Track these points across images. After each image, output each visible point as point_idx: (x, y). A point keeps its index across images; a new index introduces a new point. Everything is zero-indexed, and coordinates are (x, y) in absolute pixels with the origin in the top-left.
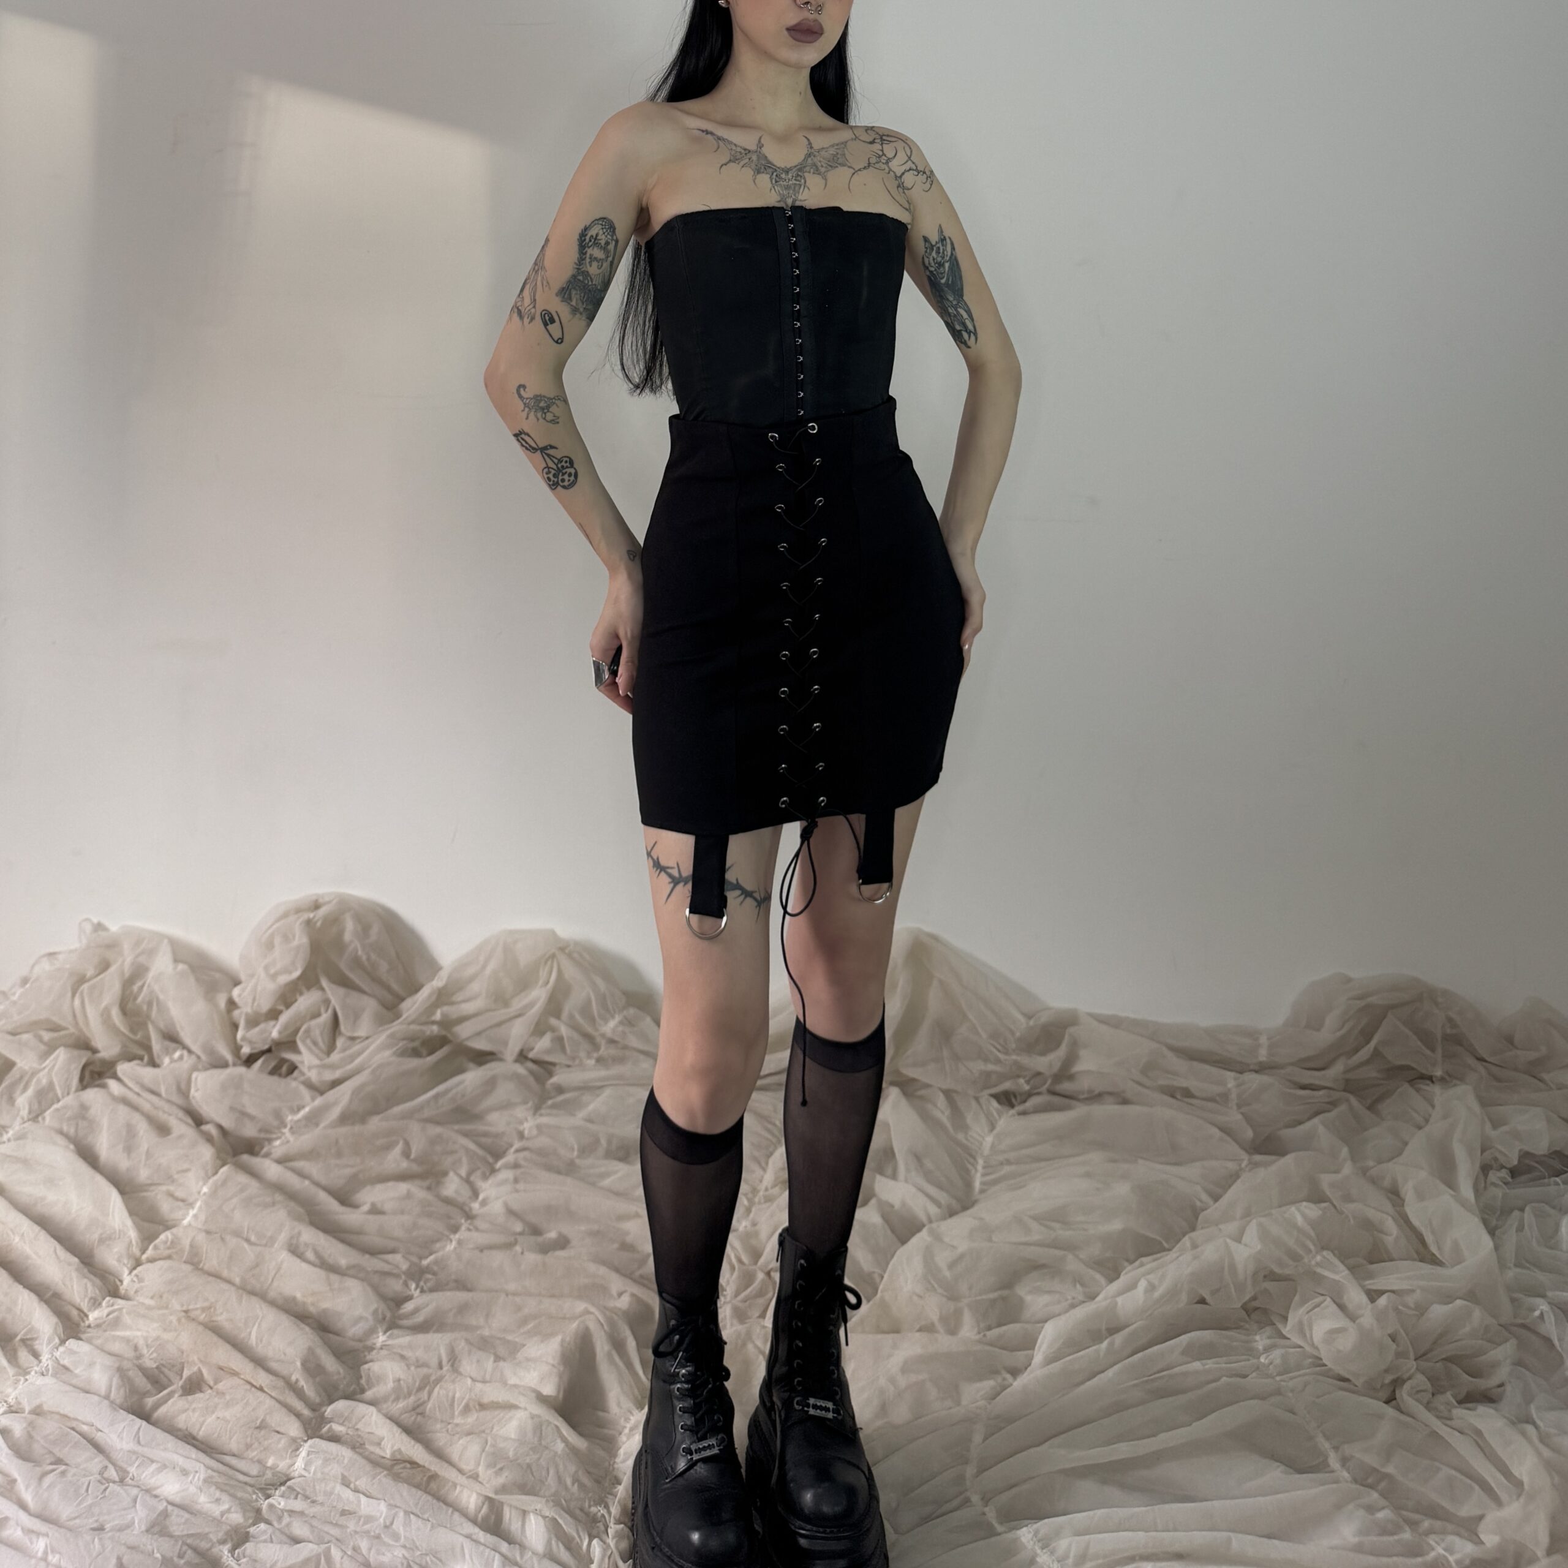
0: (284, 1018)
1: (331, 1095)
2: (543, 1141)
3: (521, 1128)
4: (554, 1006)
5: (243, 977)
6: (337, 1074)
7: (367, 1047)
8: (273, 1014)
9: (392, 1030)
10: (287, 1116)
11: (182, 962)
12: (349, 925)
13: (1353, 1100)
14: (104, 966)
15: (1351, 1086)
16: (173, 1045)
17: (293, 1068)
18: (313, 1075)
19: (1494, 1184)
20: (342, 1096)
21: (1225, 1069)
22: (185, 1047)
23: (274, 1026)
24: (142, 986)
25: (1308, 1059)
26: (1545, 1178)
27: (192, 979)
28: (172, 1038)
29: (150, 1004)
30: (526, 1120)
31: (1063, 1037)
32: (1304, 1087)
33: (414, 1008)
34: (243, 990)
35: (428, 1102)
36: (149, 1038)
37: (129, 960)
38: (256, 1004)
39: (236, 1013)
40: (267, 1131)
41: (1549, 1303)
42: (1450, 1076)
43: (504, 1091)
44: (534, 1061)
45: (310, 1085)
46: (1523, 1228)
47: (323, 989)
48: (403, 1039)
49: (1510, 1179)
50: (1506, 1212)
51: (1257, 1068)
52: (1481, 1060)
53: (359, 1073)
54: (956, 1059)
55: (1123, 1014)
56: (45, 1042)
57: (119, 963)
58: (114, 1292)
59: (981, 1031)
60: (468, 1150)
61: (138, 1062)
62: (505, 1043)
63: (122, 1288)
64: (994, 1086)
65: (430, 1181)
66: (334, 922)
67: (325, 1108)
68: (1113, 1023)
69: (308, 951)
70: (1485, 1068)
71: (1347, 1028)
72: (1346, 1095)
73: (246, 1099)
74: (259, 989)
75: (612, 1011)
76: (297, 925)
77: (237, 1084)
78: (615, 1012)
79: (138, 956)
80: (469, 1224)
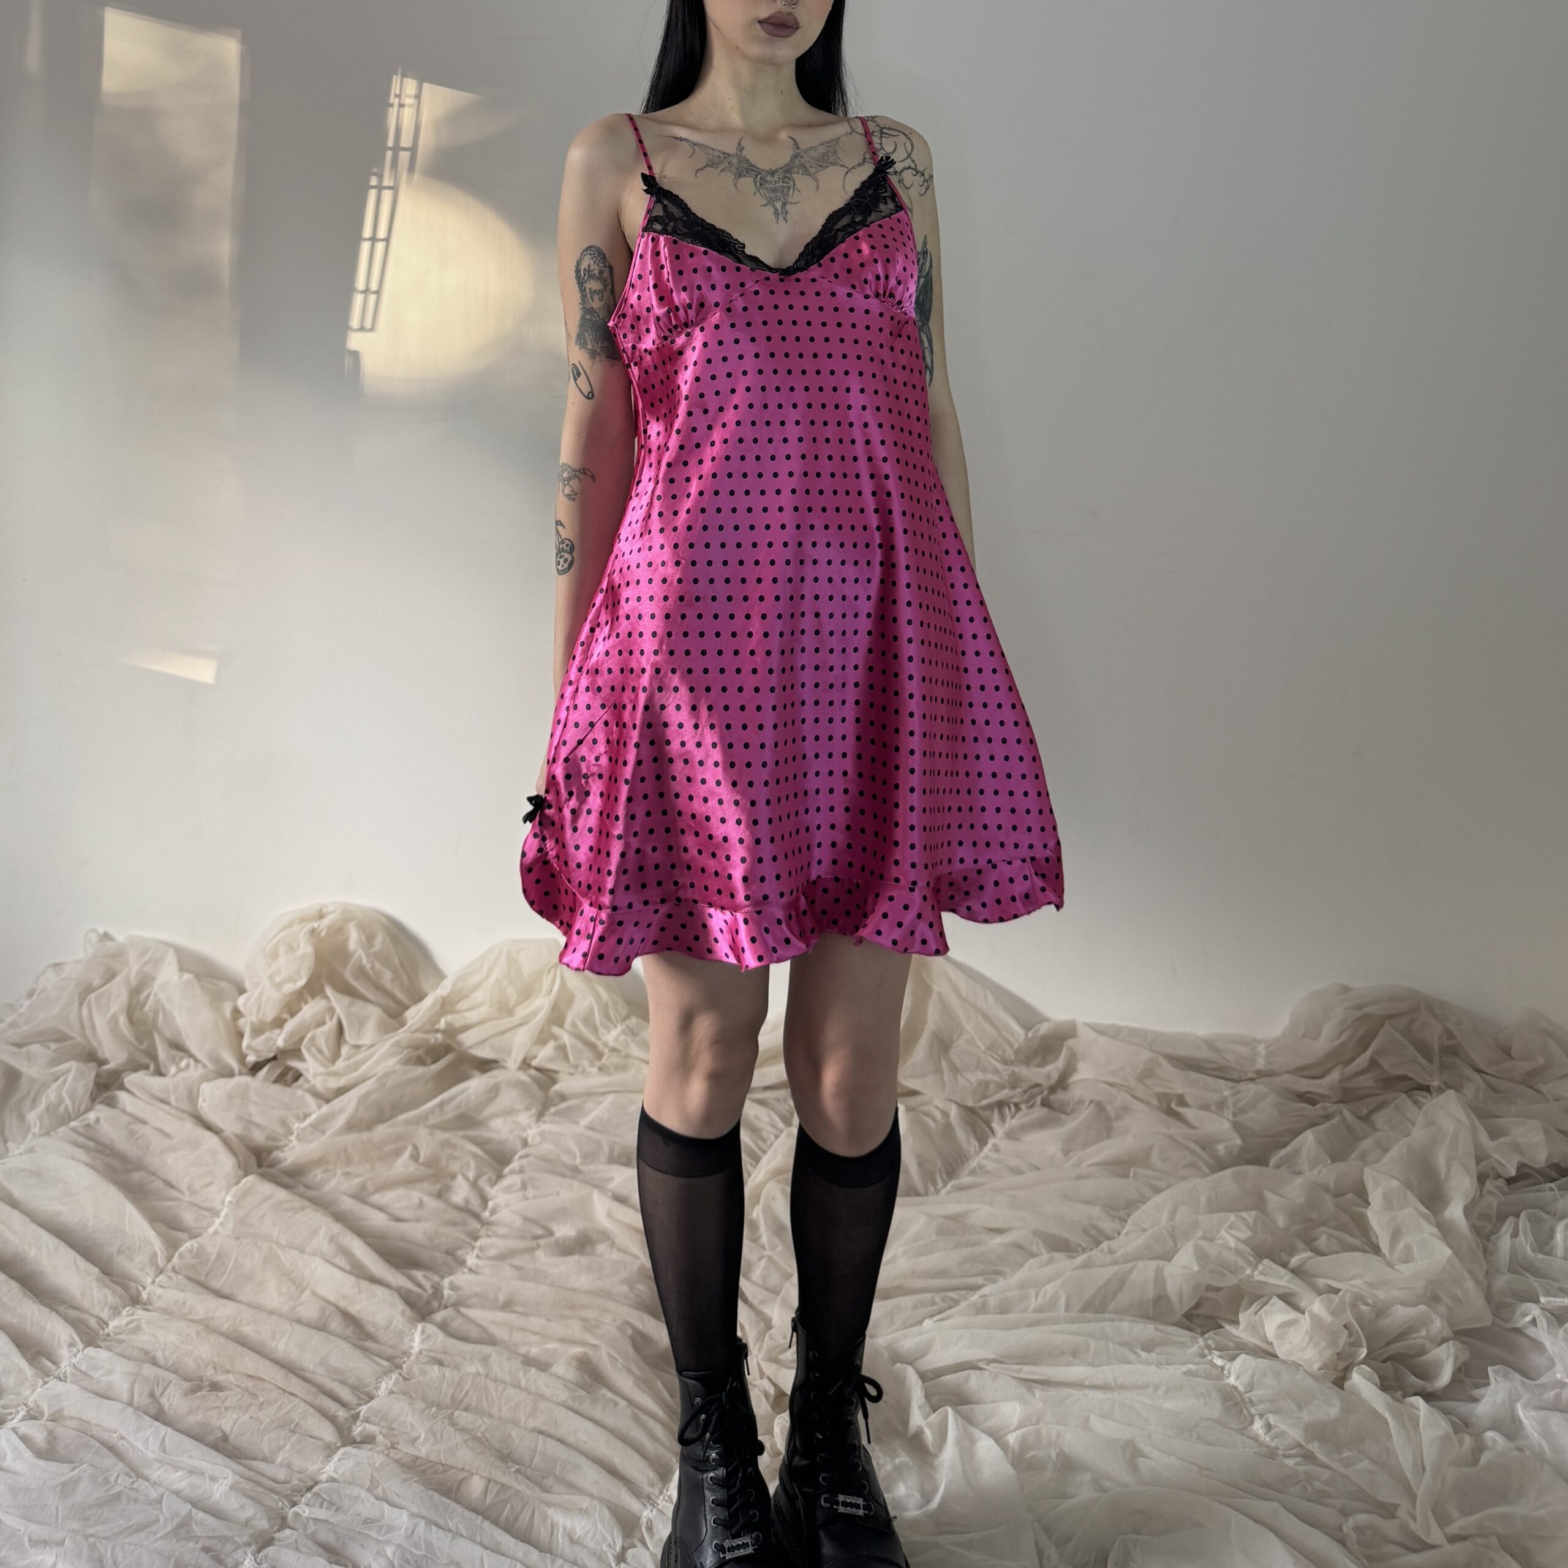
0: (291, 1025)
1: (337, 1104)
2: (547, 1147)
3: (524, 1135)
4: (557, 1017)
5: (248, 985)
6: (342, 1082)
7: (371, 1056)
8: (279, 1023)
9: (396, 1038)
10: (293, 1124)
11: (189, 971)
12: (353, 934)
13: (1347, 1111)
14: (110, 975)
15: (1348, 1095)
16: (180, 1054)
17: (298, 1076)
18: (318, 1083)
19: (1490, 1193)
20: (349, 1104)
21: (1219, 1078)
22: (191, 1056)
23: (279, 1035)
24: (149, 995)
25: (1306, 1067)
26: (1540, 1184)
27: (197, 989)
28: (178, 1047)
29: (156, 1012)
30: (530, 1127)
31: (1062, 1046)
32: (1300, 1097)
33: (416, 1018)
34: (248, 1000)
35: (432, 1111)
36: (155, 1049)
37: (132, 969)
38: (261, 1013)
39: (241, 1022)
40: (275, 1139)
41: (1542, 1309)
42: (1446, 1084)
43: (508, 1098)
44: (537, 1069)
45: (316, 1094)
46: (1518, 1233)
47: (327, 998)
48: (408, 1047)
49: (1506, 1188)
50: (1502, 1218)
51: (1254, 1076)
52: (1479, 1071)
53: (364, 1081)
54: (955, 1070)
55: (1121, 1023)
56: (54, 1051)
57: (125, 972)
58: (135, 1301)
59: (979, 1043)
60: (475, 1156)
61: (145, 1072)
62: (509, 1052)
63: (144, 1295)
64: (992, 1095)
65: (438, 1186)
66: (339, 930)
67: (332, 1116)
68: (1112, 1032)
69: (313, 959)
70: (1482, 1078)
71: (1344, 1037)
72: (1340, 1106)
73: (252, 1108)
74: (264, 998)
75: (614, 1021)
76: (302, 933)
77: (243, 1093)
78: (617, 1022)
79: (145, 964)
80: (488, 1230)
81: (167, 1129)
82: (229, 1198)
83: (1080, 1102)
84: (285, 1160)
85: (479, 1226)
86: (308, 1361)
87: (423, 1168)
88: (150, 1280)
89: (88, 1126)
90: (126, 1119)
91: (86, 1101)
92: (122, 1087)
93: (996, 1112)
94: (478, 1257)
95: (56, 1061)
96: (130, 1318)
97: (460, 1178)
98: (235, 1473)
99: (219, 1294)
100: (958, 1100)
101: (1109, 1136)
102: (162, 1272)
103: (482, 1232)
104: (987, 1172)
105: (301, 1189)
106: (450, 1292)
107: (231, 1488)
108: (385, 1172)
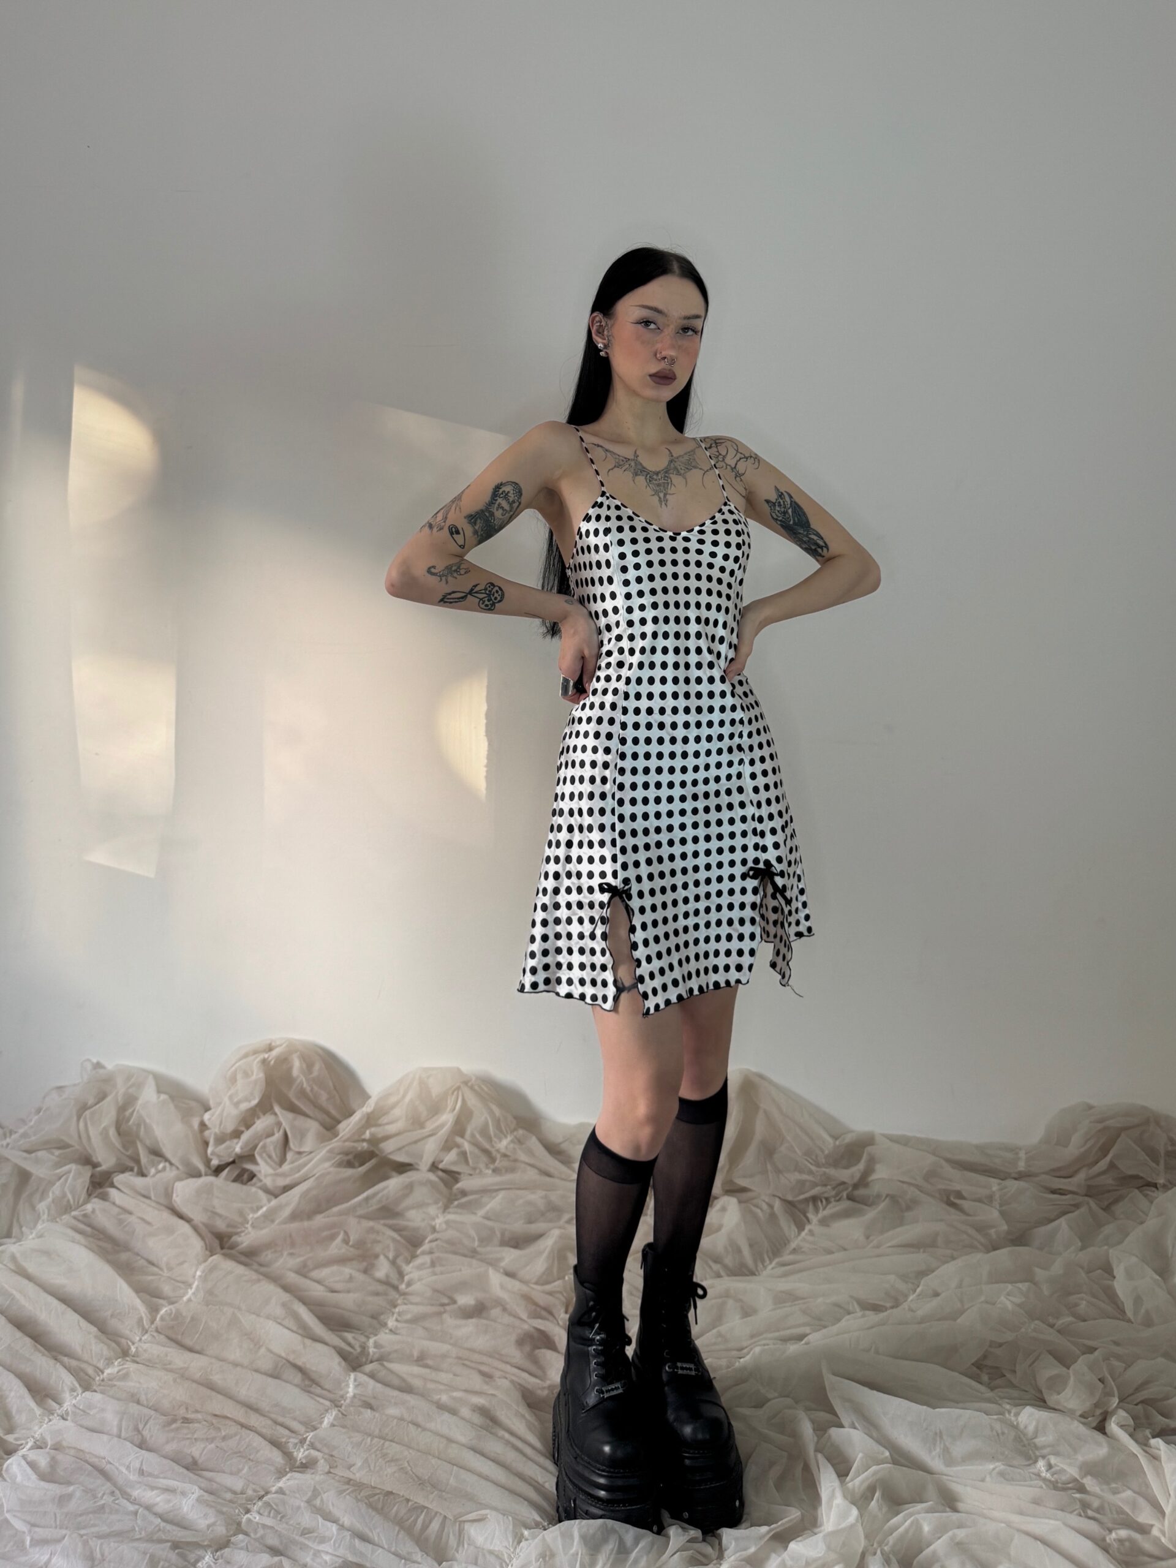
0: (245, 1137)
1: (283, 1198)
2: (451, 1234)
3: (433, 1223)
4: (459, 1129)
5: (212, 1103)
6: (287, 1181)
7: (311, 1160)
8: (237, 1134)
9: (331, 1146)
10: (248, 1215)
11: (165, 1093)
12: (297, 1064)
13: (1092, 1203)
14: (102, 1097)
15: (1091, 1191)
16: (160, 1159)
17: (252, 1176)
18: (268, 1182)
20: (293, 1197)
21: (990, 1176)
22: (167, 1160)
23: (237, 1143)
24: (132, 1114)
25: (1059, 1169)
27: (171, 1106)
28: (157, 1153)
29: (139, 1125)
30: (437, 1217)
31: (863, 1152)
32: (1054, 1192)
33: (347, 1130)
34: (212, 1115)
35: (360, 1204)
36: (138, 1155)
37: (121, 1089)
38: (222, 1126)
39: (207, 1133)
40: (234, 1227)
42: (1171, 1183)
43: (420, 1194)
44: (444, 1171)
47: (276, 1114)
48: (340, 1154)
51: (1016, 1176)
53: (305, 1180)
54: (778, 1171)
55: (910, 1134)
56: (57, 1157)
57: (114, 1094)
58: (125, 1353)
59: (797, 1149)
60: (394, 1240)
61: (130, 1173)
62: (421, 1157)
63: (133, 1349)
64: (806, 1192)
65: (365, 1264)
66: (284, 1060)
67: (280, 1207)
68: (904, 1141)
69: (264, 1084)
71: (1089, 1145)
72: (1086, 1198)
73: (216, 1202)
74: (225, 1114)
75: (505, 1131)
76: (255, 1062)
77: (208, 1190)
78: (507, 1133)
79: (128, 1088)
80: (404, 1299)
81: (148, 1218)
82: (198, 1273)
83: (878, 1196)
84: (242, 1243)
85: (397, 1296)
86: (264, 1401)
87: (352, 1249)
88: (138, 1338)
89: (85, 1215)
90: (116, 1210)
91: (84, 1196)
92: (112, 1185)
93: (811, 1206)
94: (397, 1320)
95: (58, 1165)
96: (121, 1367)
97: (382, 1257)
98: (201, 1489)
99: (191, 1350)
100: (780, 1195)
101: (901, 1224)
102: (146, 1332)
103: (399, 1302)
104: (803, 1252)
105: (255, 1266)
106: (374, 1349)
107: (199, 1500)
108: (323, 1254)
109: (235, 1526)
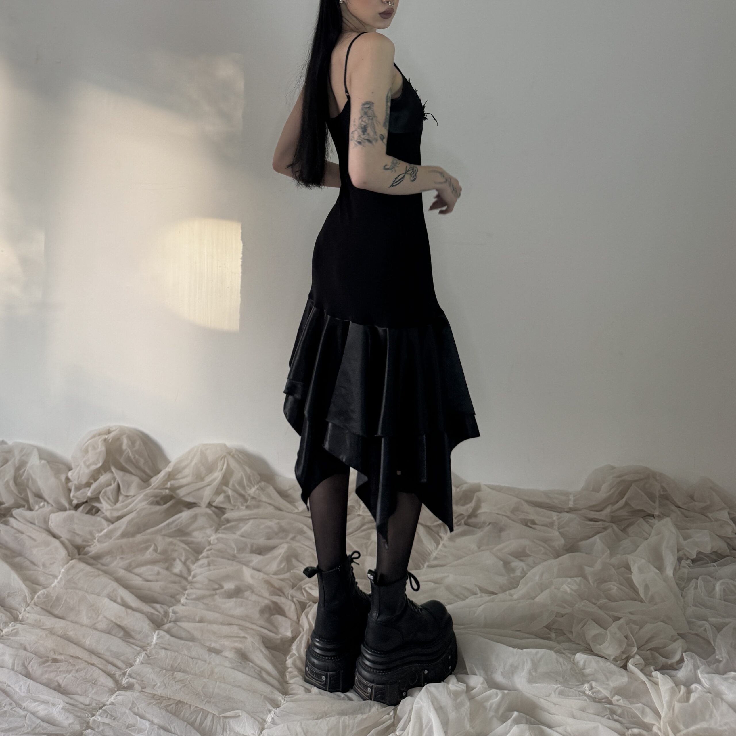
0: (93, 486)
1: (117, 524)
2: (220, 546)
3: (209, 540)
4: (225, 481)
5: (73, 466)
6: (120, 513)
7: (134, 501)
8: (88, 485)
9: (146, 492)
10: (96, 534)
11: (45, 459)
12: (125, 442)
13: (615, 527)
14: (6, 461)
15: (614, 520)
16: (40, 500)
17: (98, 510)
18: (108, 514)
19: (684, 567)
20: (123, 524)
21: (551, 511)
22: (45, 500)
23: (89, 490)
24: (24, 472)
25: (594, 506)
26: (708, 563)
27: (48, 467)
28: (39, 496)
29: (28, 480)
30: (212, 535)
31: (474, 496)
32: (591, 520)
33: (156, 482)
34: (74, 473)
35: (164, 528)
36: (28, 497)
37: (17, 458)
38: (80, 479)
39: (70, 484)
40: (88, 542)
41: (710, 624)
42: (662, 514)
43: (201, 521)
44: (216, 507)
46: (698, 587)
47: (112, 472)
48: (152, 497)
49: (692, 565)
50: (689, 580)
51: (568, 510)
52: (678, 507)
53: (130, 513)
55: (503, 485)
57: (13, 460)
58: (15, 619)
60: (185, 549)
61: (23, 508)
62: (201, 498)
63: (20, 617)
65: (167, 564)
66: (117, 439)
67: (115, 530)
68: (498, 489)
69: (105, 453)
70: (680, 510)
71: (612, 491)
72: (611, 524)
73: (76, 526)
74: (81, 472)
75: (253, 483)
76: (100, 441)
77: (71, 519)
78: (255, 484)
79: (23, 456)
80: (191, 586)
81: (34, 536)
82: (63, 570)
83: (484, 523)
84: (92, 551)
85: (187, 584)
86: (101, 649)
87: (159, 555)
88: (23, 609)
90: (14, 531)
92: (12, 516)
93: (442, 529)
94: (186, 599)
97: (177, 561)
98: (64, 702)
99: (57, 616)
102: (29, 605)
103: (188, 587)
105: (99, 566)
106: (173, 614)
107: (62, 709)
108: (141, 558)
109: (84, 725)
